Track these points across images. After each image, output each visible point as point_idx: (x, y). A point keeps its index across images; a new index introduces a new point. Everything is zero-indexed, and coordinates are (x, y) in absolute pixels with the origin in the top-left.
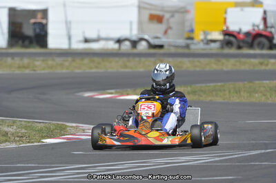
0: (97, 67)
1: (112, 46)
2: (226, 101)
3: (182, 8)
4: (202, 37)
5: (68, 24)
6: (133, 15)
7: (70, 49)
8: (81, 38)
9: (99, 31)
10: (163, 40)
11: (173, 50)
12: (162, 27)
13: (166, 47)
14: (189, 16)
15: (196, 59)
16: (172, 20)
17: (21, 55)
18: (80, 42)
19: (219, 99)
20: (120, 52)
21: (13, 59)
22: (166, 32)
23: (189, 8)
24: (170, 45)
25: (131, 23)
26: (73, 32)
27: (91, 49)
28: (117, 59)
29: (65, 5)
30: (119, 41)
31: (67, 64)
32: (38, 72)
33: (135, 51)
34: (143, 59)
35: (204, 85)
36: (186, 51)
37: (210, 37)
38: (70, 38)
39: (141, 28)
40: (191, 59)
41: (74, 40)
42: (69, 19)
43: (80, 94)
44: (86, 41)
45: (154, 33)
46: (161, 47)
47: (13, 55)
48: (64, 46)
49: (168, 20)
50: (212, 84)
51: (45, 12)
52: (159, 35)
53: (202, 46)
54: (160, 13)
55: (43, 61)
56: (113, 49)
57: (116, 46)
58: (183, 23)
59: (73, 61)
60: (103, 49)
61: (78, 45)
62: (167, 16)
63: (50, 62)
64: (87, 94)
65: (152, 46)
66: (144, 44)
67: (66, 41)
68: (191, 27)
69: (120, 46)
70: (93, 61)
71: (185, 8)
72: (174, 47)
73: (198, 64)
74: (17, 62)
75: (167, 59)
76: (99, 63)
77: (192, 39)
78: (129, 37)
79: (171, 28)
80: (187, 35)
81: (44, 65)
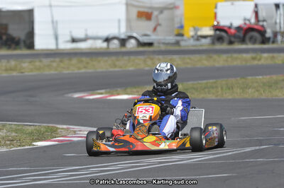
0: (85, 67)
1: (100, 45)
2: (219, 98)
3: (171, 4)
4: (192, 33)
5: (54, 24)
6: (121, 12)
7: (57, 49)
8: (69, 38)
9: (86, 30)
10: (153, 38)
11: (163, 48)
12: (151, 24)
13: (156, 45)
14: (178, 12)
15: (187, 56)
16: (162, 17)
18: (68, 42)
19: (213, 97)
20: (108, 50)
22: (155, 29)
23: (178, 3)
24: (159, 43)
25: (119, 21)
26: (60, 32)
27: (81, 49)
28: (106, 58)
30: (107, 40)
31: (55, 64)
32: (26, 73)
33: (123, 49)
34: (132, 58)
35: (196, 82)
36: (176, 48)
37: (200, 33)
38: (56, 38)
39: (129, 27)
40: (182, 56)
41: (60, 41)
42: (55, 19)
43: (70, 95)
44: (74, 40)
45: (143, 30)
46: (150, 44)
48: (51, 45)
49: (157, 16)
50: (205, 81)
51: (31, 12)
52: (148, 33)
53: (192, 42)
54: (150, 11)
55: (30, 62)
56: (101, 48)
57: (105, 45)
58: (172, 19)
59: (61, 61)
60: (90, 49)
61: (65, 45)
62: (155, 13)
63: (38, 64)
64: (77, 95)
65: (141, 44)
66: (133, 41)
67: (53, 41)
68: (181, 22)
69: (108, 45)
70: (82, 61)
71: (173, 4)
72: (164, 43)
73: (188, 61)
74: (4, 64)
75: (157, 57)
76: (88, 63)
77: (182, 35)
78: (117, 35)
79: (160, 25)
80: (176, 32)
81: (31, 67)
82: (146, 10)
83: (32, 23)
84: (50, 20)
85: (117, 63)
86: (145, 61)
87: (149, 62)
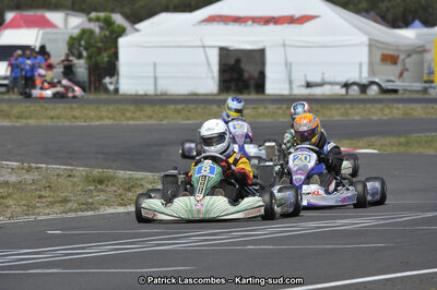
3: (420, 47)
5: (288, 65)
6: (363, 55)
7: (290, 95)
8: (304, 83)
9: (323, 74)
10: (398, 84)
11: (405, 96)
12: (398, 68)
13: (400, 92)
14: (427, 56)
15: (430, 105)
16: (408, 60)
18: (302, 87)
20: (348, 97)
21: (219, 107)
22: (401, 74)
23: (427, 47)
24: (405, 90)
25: (361, 65)
26: (295, 76)
27: (310, 95)
28: (339, 106)
29: (284, 45)
30: (346, 85)
31: (280, 112)
33: (363, 96)
34: (368, 106)
38: (291, 83)
39: (372, 71)
40: (424, 105)
41: (294, 86)
42: (289, 60)
44: (309, 85)
45: (388, 76)
46: (395, 91)
49: (403, 61)
51: (262, 52)
52: (393, 78)
54: (396, 54)
55: (254, 108)
57: (343, 91)
58: (421, 63)
60: (323, 95)
62: (402, 57)
63: (261, 110)
65: (384, 91)
66: (375, 87)
67: (287, 86)
68: (430, 68)
69: (347, 91)
71: (424, 46)
72: (410, 91)
73: (431, 110)
75: (396, 105)
76: (317, 111)
77: (432, 82)
78: (358, 80)
79: (407, 70)
80: (425, 78)
81: (253, 113)
82: (392, 53)
83: (263, 64)
84: (283, 61)
85: (350, 112)
86: (381, 110)
87: (387, 111)
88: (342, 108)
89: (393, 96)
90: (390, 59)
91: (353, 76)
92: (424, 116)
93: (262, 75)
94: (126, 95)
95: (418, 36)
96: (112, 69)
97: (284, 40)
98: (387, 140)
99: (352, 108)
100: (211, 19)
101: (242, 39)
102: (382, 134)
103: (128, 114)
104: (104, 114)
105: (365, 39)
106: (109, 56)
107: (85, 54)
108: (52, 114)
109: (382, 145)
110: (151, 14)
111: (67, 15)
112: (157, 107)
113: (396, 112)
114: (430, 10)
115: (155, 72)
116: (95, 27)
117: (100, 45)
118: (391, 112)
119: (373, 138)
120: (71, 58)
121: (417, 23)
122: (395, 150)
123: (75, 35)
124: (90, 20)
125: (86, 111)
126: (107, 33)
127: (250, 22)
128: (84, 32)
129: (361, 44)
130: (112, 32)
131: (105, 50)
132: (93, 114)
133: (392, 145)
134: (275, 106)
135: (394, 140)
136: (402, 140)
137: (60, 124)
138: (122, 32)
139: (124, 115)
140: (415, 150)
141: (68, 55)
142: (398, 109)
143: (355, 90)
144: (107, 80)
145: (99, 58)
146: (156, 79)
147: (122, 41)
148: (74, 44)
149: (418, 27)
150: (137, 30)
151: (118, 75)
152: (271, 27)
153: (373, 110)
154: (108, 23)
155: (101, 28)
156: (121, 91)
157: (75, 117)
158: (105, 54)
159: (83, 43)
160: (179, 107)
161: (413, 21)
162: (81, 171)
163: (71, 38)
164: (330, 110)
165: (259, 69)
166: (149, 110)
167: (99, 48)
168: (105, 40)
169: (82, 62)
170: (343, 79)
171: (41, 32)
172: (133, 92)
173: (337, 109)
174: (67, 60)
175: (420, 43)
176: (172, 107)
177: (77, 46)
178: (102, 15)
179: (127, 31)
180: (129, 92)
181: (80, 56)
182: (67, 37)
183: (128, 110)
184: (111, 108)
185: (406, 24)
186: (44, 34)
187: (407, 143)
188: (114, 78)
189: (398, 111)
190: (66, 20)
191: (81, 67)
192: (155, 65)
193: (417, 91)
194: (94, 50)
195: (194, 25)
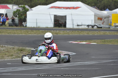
0: (79, 34)
2: (113, 44)
4: (114, 25)
5: (73, 20)
6: (93, 18)
7: (73, 28)
8: (77, 25)
9: (82, 23)
10: (102, 26)
12: (102, 22)
13: (103, 28)
14: (110, 18)
16: (105, 19)
17: (57, 30)
19: (111, 44)
20: (88, 29)
21: (54, 31)
22: (103, 23)
23: (110, 16)
24: (104, 27)
25: (92, 20)
26: (74, 23)
27: (79, 28)
28: (86, 31)
29: (72, 15)
30: (88, 26)
31: (70, 32)
32: (59, 35)
33: (93, 29)
34: (94, 31)
35: (109, 39)
36: (108, 29)
37: (116, 25)
38: (73, 25)
39: (95, 22)
40: (109, 31)
43: (68, 42)
44: (78, 26)
45: (99, 23)
46: (101, 28)
47: (54, 30)
48: (71, 27)
50: (111, 39)
51: (66, 16)
52: (101, 24)
53: (114, 27)
54: (102, 17)
55: (63, 31)
57: (87, 27)
58: (108, 20)
59: (72, 32)
60: (82, 28)
61: (76, 27)
62: (103, 19)
63: (65, 32)
64: (70, 42)
65: (98, 27)
66: (96, 27)
68: (111, 22)
69: (88, 27)
70: (79, 32)
71: (109, 16)
72: (105, 28)
73: (111, 33)
74: (55, 32)
75: (102, 31)
76: (80, 32)
77: (111, 25)
78: (91, 24)
79: (105, 22)
80: (109, 24)
81: (63, 33)
82: (100, 17)
83: (66, 19)
84: (71, 19)
85: (89, 33)
86: (98, 33)
87: (99, 33)
88: (87, 32)
89: (101, 29)
90: (100, 19)
91: (90, 23)
92: (109, 34)
93: (66, 22)
94: (29, 27)
95: (108, 13)
96: (25, 20)
97: (71, 13)
98: (99, 41)
99: (89, 32)
100: (52, 7)
101: (60, 13)
102: (98, 39)
103: (29, 32)
104: (23, 32)
105: (93, 13)
106: (24, 17)
107: (18, 16)
108: (9, 32)
109: (97, 42)
110: (36, 5)
111: (13, 5)
112: (37, 31)
113: (101, 33)
114: (111, 6)
115: (37, 21)
116: (21, 9)
117: (22, 14)
118: (100, 33)
119: (95, 40)
120: (14, 17)
121: (107, 9)
122: (101, 43)
123: (15, 11)
124: (19, 7)
125: (18, 32)
126: (24, 10)
127: (62, 8)
128: (17, 10)
129: (92, 15)
130: (25, 10)
131: (23, 15)
132: (19, 32)
133: (100, 42)
134: (69, 31)
135: (101, 41)
136: (103, 41)
137: (11, 35)
138: (28, 10)
139: (28, 32)
140: (106, 43)
141: (13, 16)
142: (102, 32)
143: (90, 27)
144: (24, 23)
145: (22, 17)
146: (37, 23)
147: (28, 13)
148: (15, 13)
149: (108, 11)
150: (32, 10)
151: (26, 22)
152: (68, 10)
153: (95, 32)
154: (24, 8)
155: (22, 9)
156: (27, 26)
157: (15, 33)
158: (23, 16)
159: (17, 13)
160: (43, 31)
161: (106, 9)
162: (16, 47)
163: (14, 12)
164: (84, 32)
165: (64, 21)
166: (35, 31)
167: (22, 15)
168: (23, 12)
169: (17, 18)
170: (87, 24)
171: (6, 10)
172: (31, 27)
173: (86, 32)
174: (13, 17)
175: (108, 15)
176: (41, 30)
177: (15, 14)
178: (22, 6)
179: (29, 10)
180: (29, 26)
181: (16, 17)
182: (13, 11)
183: (29, 31)
184: (24, 31)
185: (104, 10)
186: (7, 10)
187: (104, 42)
188: (25, 23)
189: (102, 33)
190: (13, 7)
191: (17, 20)
192: (37, 19)
193: (107, 28)
194: (20, 15)
195: (47, 9)
